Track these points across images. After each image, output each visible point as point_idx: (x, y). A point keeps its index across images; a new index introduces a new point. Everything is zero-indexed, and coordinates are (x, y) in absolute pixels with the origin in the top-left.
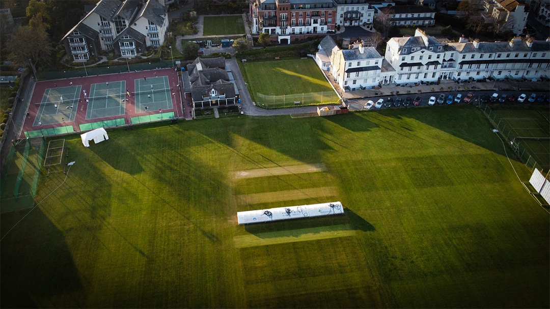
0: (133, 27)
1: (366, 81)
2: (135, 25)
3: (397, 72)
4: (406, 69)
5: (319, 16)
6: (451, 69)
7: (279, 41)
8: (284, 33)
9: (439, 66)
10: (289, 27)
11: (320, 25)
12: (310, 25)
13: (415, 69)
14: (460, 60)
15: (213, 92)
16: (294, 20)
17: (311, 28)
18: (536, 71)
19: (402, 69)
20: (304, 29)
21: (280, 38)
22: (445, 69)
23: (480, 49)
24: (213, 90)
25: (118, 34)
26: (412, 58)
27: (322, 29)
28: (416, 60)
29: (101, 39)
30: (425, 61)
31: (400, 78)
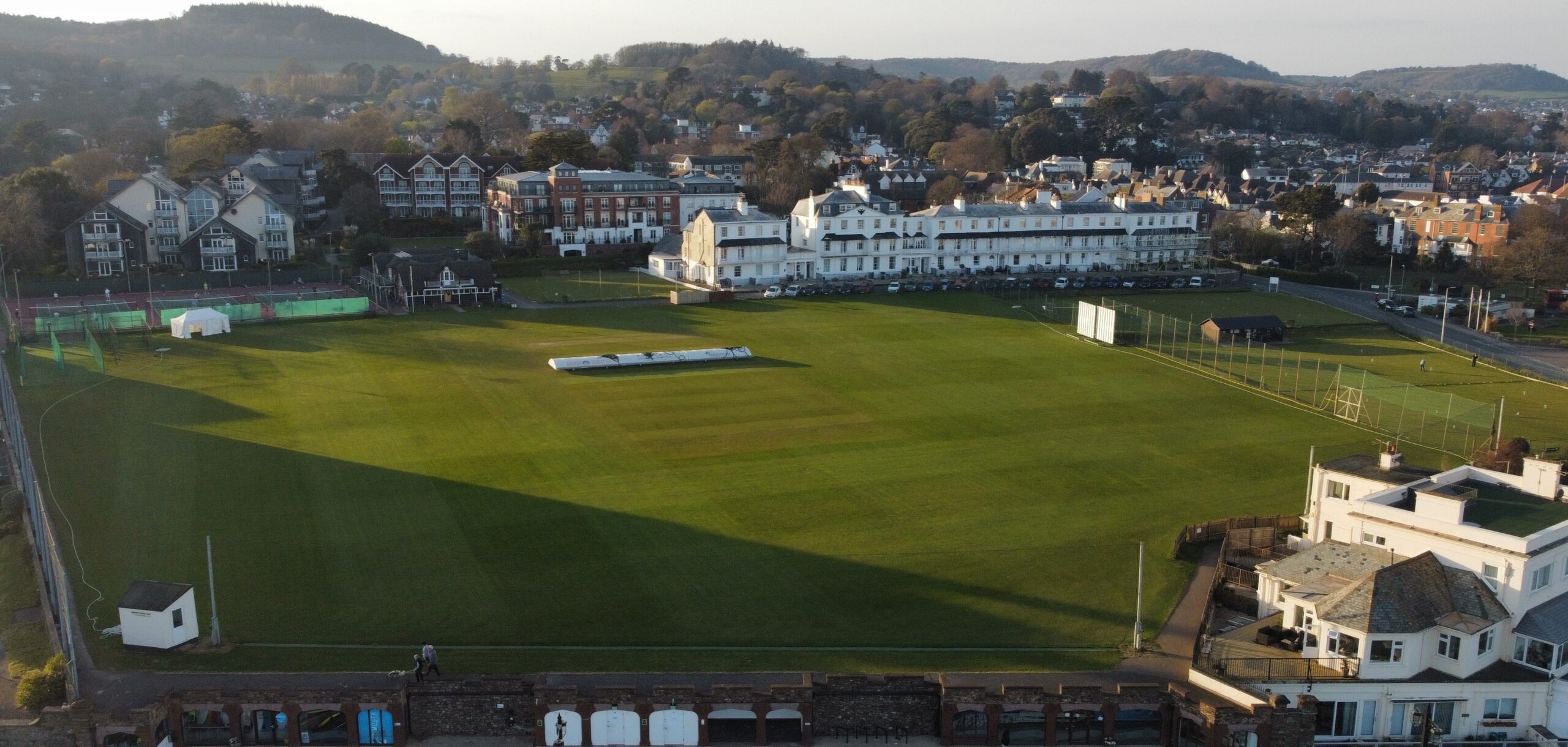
0: (228, 217)
1: (760, 266)
2: (234, 212)
3: (818, 254)
4: (836, 246)
5: (644, 206)
6: (921, 251)
7: (562, 254)
8: (570, 240)
9: (899, 243)
10: (581, 228)
11: (648, 226)
12: (627, 225)
13: (852, 246)
14: (936, 232)
15: (447, 274)
16: (590, 216)
17: (629, 232)
18: (1083, 257)
19: (828, 248)
20: (615, 233)
21: (564, 248)
22: (911, 251)
23: (968, 213)
24: (447, 269)
25: (191, 233)
26: (844, 225)
27: (653, 235)
28: (852, 230)
29: (148, 241)
30: (869, 232)
31: (827, 268)
